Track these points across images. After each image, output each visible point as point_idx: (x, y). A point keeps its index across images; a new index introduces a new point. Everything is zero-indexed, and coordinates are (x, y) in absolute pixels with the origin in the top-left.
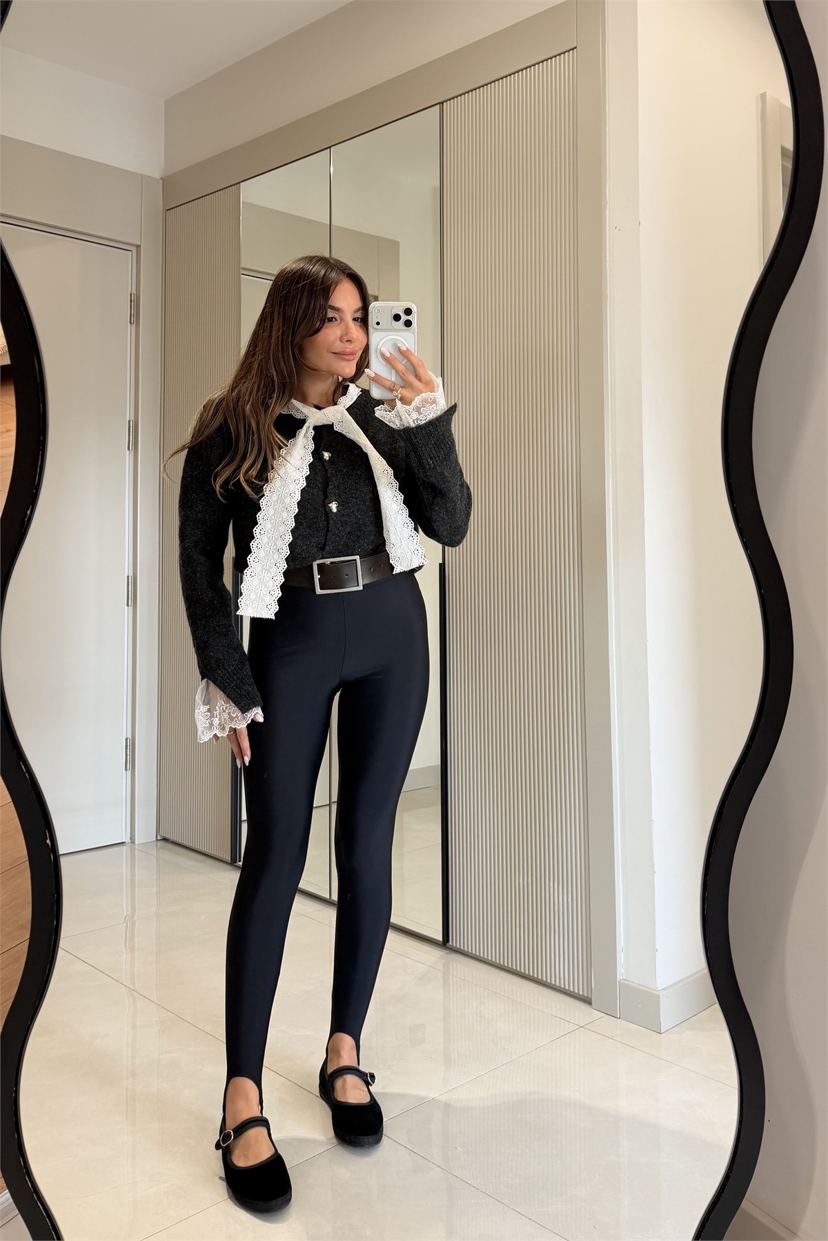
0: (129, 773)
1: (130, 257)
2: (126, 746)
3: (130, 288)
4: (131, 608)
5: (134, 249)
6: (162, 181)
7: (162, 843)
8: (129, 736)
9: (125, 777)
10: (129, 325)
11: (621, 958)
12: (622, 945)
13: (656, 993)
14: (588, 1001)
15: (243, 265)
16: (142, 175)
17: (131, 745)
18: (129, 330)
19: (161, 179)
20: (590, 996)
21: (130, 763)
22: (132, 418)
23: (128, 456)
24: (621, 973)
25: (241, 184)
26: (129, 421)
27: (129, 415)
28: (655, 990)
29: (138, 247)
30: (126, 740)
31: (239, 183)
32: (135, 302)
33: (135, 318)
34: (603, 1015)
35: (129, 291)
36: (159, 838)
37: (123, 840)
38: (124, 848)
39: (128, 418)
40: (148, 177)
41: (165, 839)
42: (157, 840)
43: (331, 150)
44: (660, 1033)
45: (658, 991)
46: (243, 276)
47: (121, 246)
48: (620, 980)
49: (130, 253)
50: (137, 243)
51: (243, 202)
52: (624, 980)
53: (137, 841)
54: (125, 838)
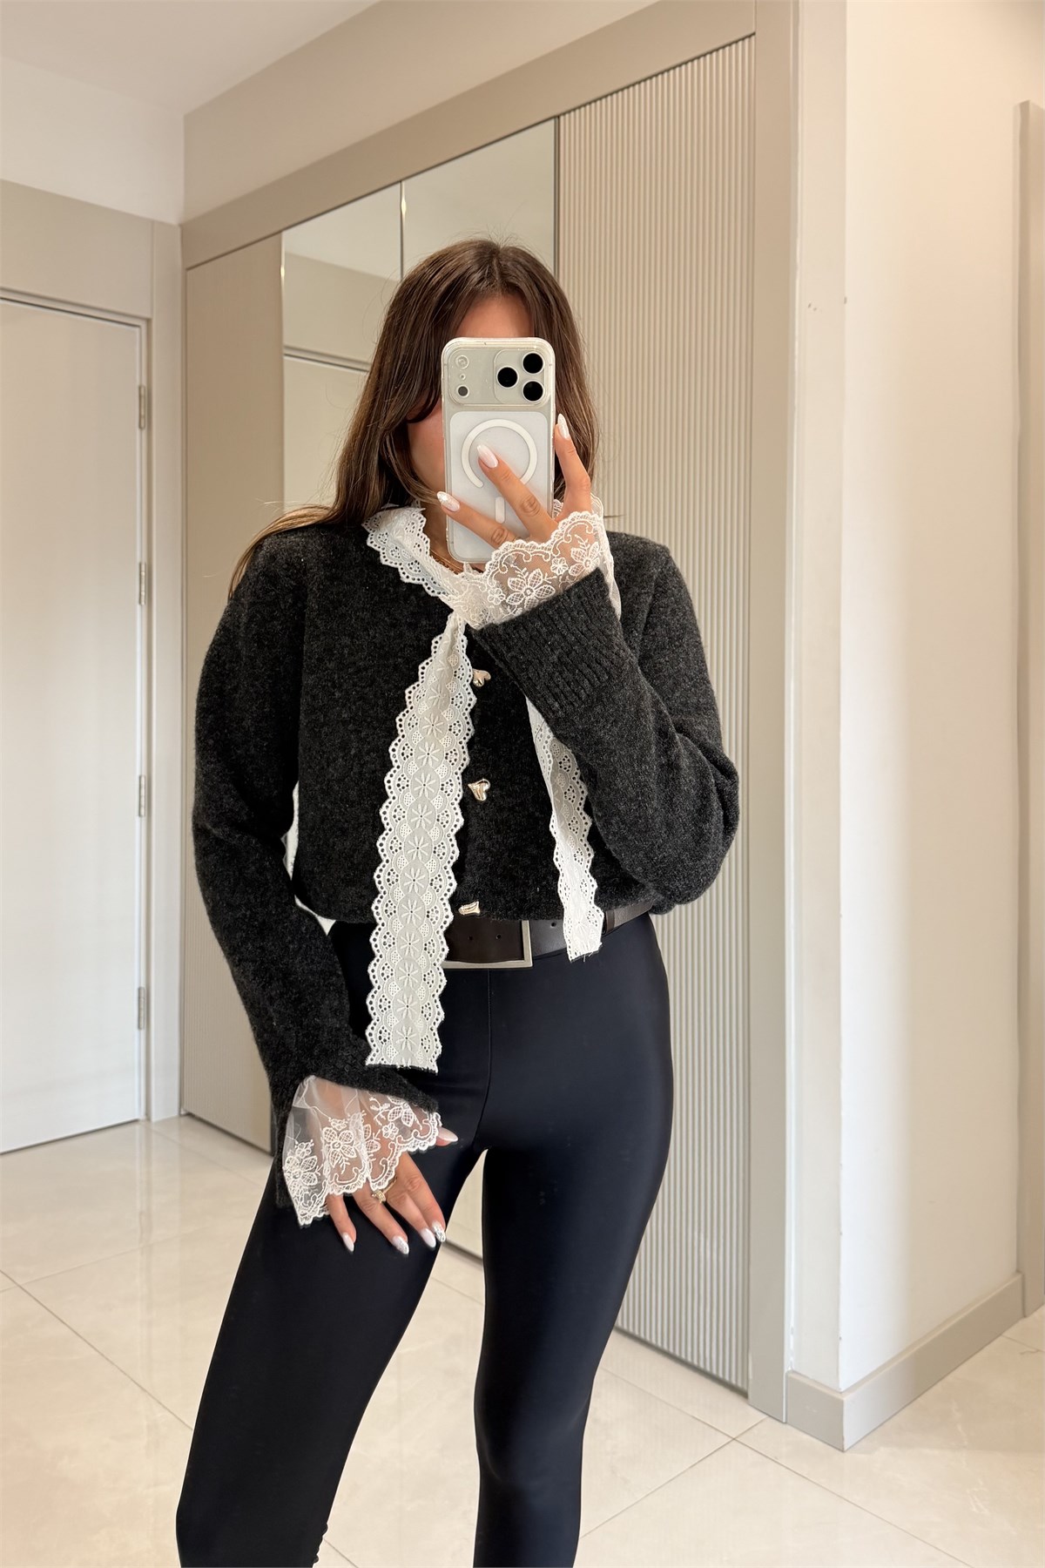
0: (143, 1032)
1: (138, 334)
2: (139, 998)
3: (139, 378)
4: (144, 819)
5: (143, 325)
6: (179, 230)
7: (187, 1120)
8: (143, 985)
9: (136, 1037)
10: (138, 431)
11: (790, 1342)
12: (792, 1324)
13: (836, 1396)
14: (744, 1394)
15: (286, 342)
16: (153, 222)
17: (144, 997)
18: (139, 437)
19: (182, 226)
20: (745, 1388)
21: (144, 1020)
22: (145, 560)
23: (139, 612)
24: (787, 1368)
25: (285, 234)
26: (140, 565)
27: (140, 555)
28: (837, 1392)
29: (148, 321)
30: (139, 989)
31: (280, 232)
32: (146, 398)
33: (146, 421)
34: (764, 1416)
35: (138, 384)
36: (183, 1113)
37: (136, 1117)
38: (137, 1127)
39: (138, 560)
40: (162, 223)
41: (190, 1115)
42: (180, 1115)
43: (403, 183)
44: (843, 1451)
45: (841, 1393)
46: (286, 358)
47: (125, 320)
48: (788, 1372)
49: (137, 329)
50: (147, 315)
51: (286, 254)
52: (794, 1372)
53: (154, 1119)
54: (140, 1115)
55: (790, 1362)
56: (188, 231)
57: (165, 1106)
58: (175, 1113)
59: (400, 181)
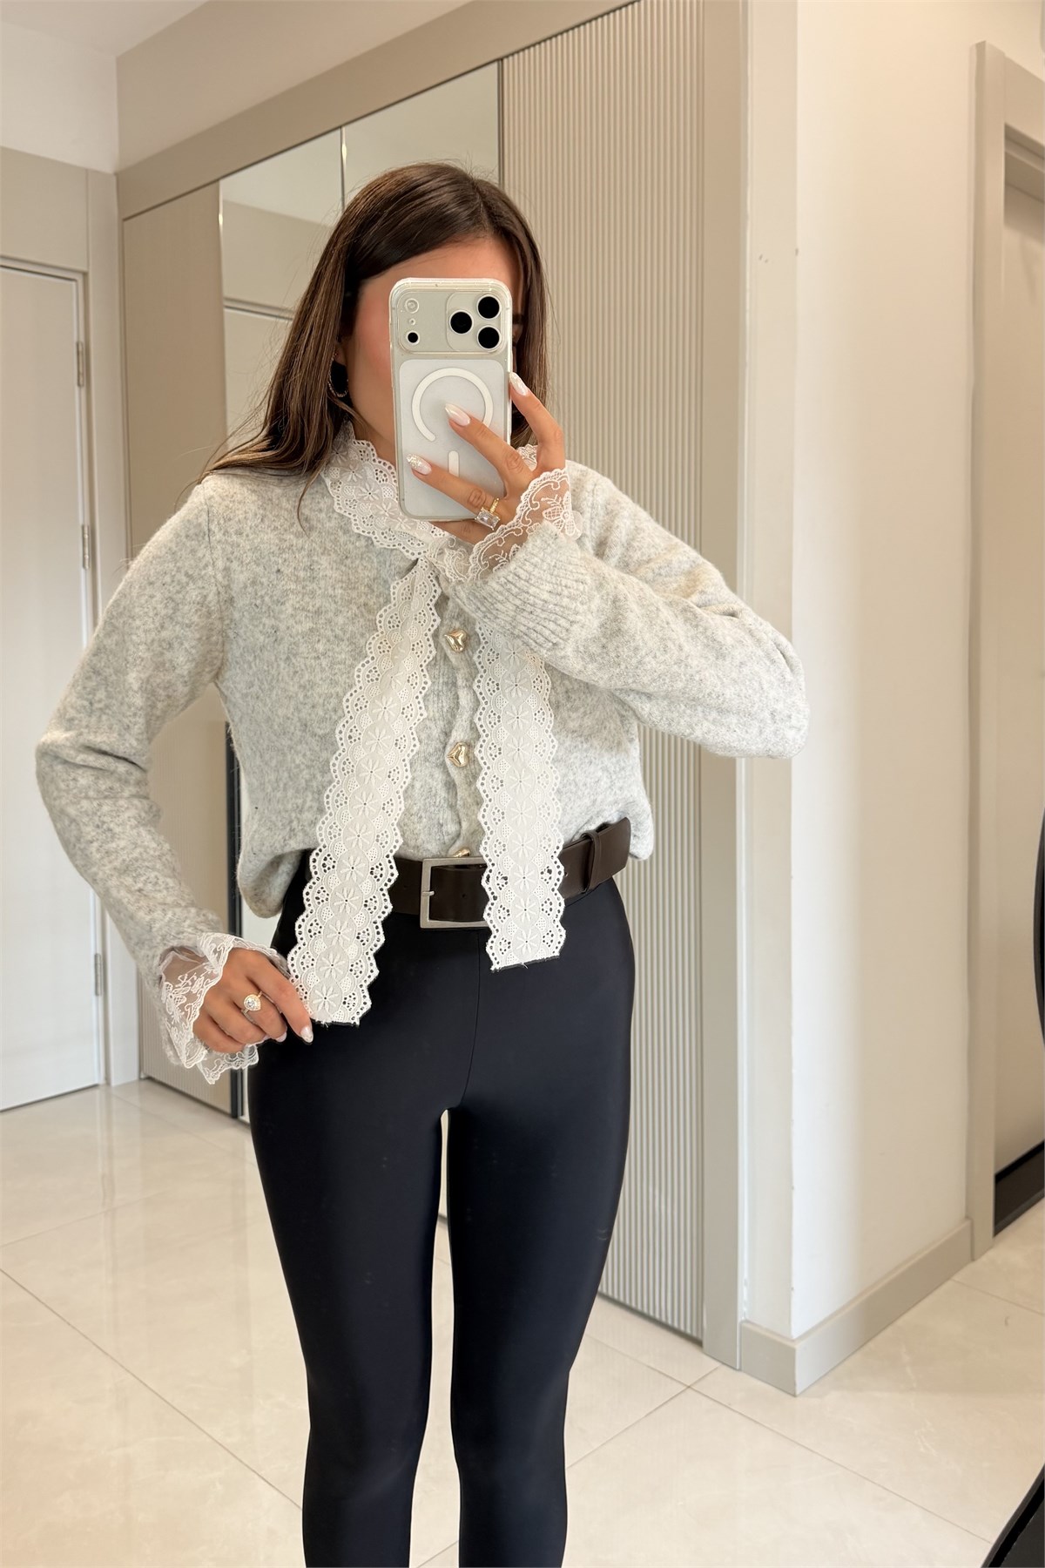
0: (101, 998)
1: (74, 289)
2: (96, 965)
3: (76, 334)
5: (79, 278)
6: (114, 180)
7: (147, 1084)
8: (99, 952)
9: (95, 1005)
10: (76, 388)
11: (744, 1293)
12: (745, 1277)
13: (789, 1343)
14: (698, 1342)
16: (87, 170)
17: (101, 964)
18: (78, 395)
19: (116, 174)
20: (700, 1337)
21: (101, 986)
22: (87, 523)
23: (84, 576)
24: (741, 1318)
25: (223, 183)
26: (83, 528)
27: (82, 518)
28: (790, 1340)
29: (85, 274)
30: (96, 956)
31: (218, 180)
32: (84, 354)
33: (84, 378)
34: (717, 1364)
35: (75, 340)
36: (142, 1076)
37: (96, 1082)
38: (97, 1092)
39: (81, 523)
40: (97, 172)
41: (150, 1079)
42: (140, 1079)
43: (344, 129)
44: (794, 1395)
45: (793, 1341)
46: (226, 310)
47: (62, 275)
48: (742, 1322)
49: (74, 283)
50: (84, 269)
51: (224, 201)
52: (747, 1321)
53: (114, 1083)
54: (98, 1079)
55: (744, 1311)
56: (124, 179)
57: (125, 1071)
58: (135, 1077)
59: (340, 127)
